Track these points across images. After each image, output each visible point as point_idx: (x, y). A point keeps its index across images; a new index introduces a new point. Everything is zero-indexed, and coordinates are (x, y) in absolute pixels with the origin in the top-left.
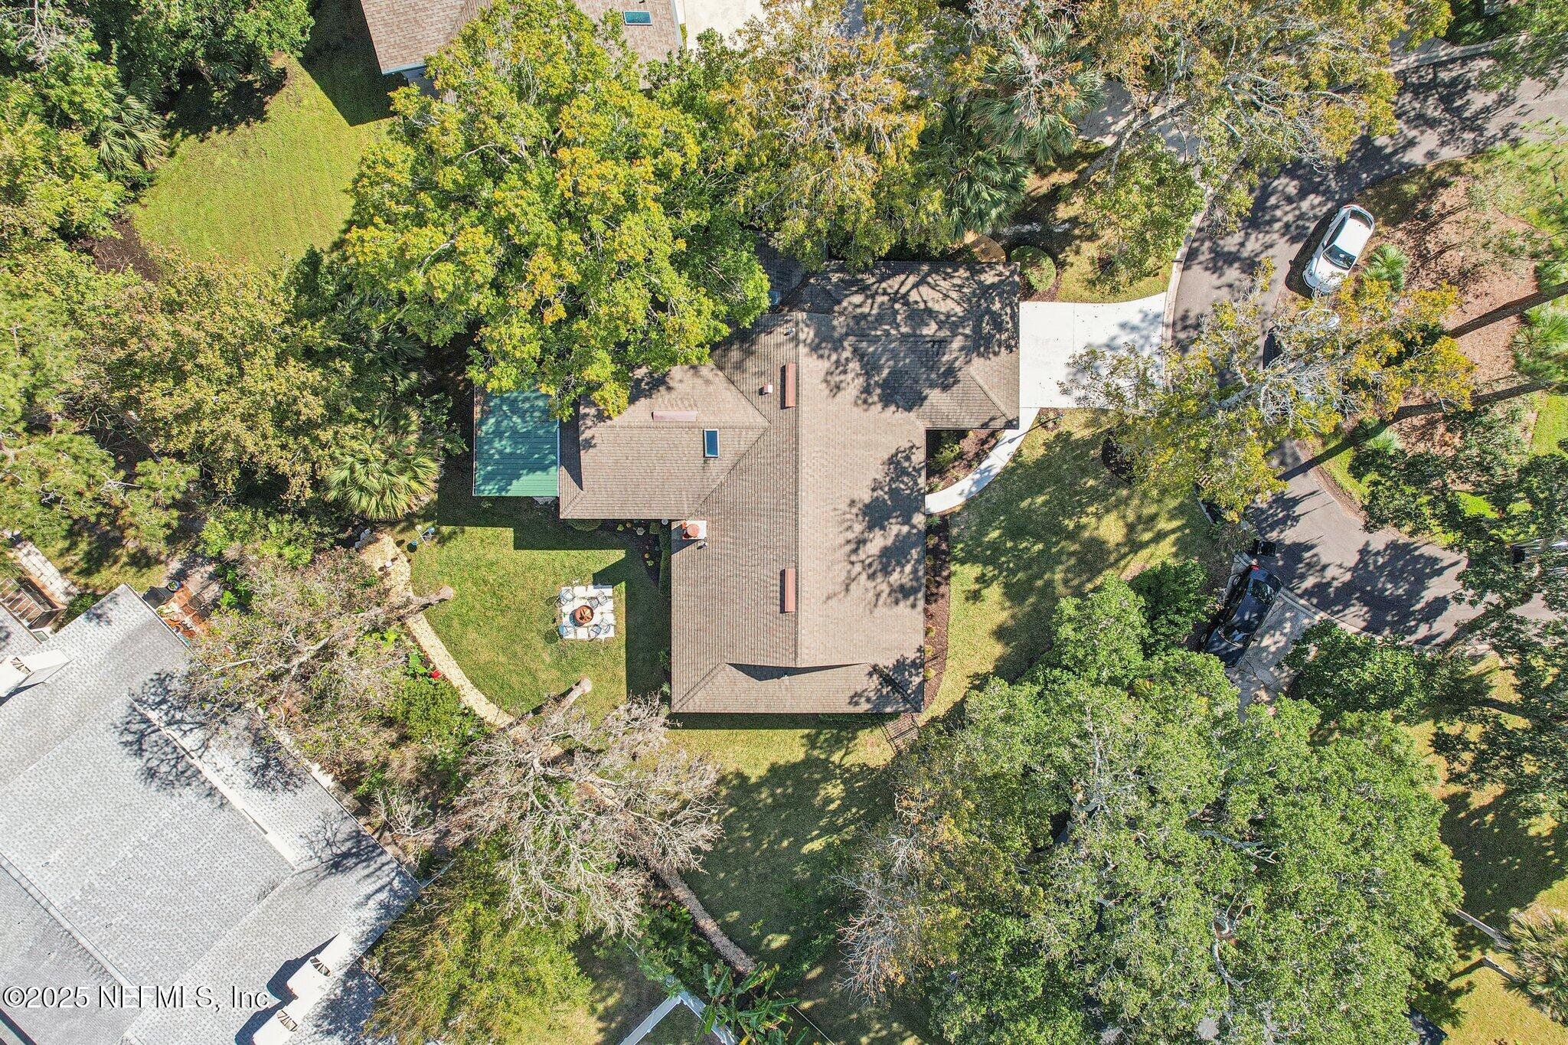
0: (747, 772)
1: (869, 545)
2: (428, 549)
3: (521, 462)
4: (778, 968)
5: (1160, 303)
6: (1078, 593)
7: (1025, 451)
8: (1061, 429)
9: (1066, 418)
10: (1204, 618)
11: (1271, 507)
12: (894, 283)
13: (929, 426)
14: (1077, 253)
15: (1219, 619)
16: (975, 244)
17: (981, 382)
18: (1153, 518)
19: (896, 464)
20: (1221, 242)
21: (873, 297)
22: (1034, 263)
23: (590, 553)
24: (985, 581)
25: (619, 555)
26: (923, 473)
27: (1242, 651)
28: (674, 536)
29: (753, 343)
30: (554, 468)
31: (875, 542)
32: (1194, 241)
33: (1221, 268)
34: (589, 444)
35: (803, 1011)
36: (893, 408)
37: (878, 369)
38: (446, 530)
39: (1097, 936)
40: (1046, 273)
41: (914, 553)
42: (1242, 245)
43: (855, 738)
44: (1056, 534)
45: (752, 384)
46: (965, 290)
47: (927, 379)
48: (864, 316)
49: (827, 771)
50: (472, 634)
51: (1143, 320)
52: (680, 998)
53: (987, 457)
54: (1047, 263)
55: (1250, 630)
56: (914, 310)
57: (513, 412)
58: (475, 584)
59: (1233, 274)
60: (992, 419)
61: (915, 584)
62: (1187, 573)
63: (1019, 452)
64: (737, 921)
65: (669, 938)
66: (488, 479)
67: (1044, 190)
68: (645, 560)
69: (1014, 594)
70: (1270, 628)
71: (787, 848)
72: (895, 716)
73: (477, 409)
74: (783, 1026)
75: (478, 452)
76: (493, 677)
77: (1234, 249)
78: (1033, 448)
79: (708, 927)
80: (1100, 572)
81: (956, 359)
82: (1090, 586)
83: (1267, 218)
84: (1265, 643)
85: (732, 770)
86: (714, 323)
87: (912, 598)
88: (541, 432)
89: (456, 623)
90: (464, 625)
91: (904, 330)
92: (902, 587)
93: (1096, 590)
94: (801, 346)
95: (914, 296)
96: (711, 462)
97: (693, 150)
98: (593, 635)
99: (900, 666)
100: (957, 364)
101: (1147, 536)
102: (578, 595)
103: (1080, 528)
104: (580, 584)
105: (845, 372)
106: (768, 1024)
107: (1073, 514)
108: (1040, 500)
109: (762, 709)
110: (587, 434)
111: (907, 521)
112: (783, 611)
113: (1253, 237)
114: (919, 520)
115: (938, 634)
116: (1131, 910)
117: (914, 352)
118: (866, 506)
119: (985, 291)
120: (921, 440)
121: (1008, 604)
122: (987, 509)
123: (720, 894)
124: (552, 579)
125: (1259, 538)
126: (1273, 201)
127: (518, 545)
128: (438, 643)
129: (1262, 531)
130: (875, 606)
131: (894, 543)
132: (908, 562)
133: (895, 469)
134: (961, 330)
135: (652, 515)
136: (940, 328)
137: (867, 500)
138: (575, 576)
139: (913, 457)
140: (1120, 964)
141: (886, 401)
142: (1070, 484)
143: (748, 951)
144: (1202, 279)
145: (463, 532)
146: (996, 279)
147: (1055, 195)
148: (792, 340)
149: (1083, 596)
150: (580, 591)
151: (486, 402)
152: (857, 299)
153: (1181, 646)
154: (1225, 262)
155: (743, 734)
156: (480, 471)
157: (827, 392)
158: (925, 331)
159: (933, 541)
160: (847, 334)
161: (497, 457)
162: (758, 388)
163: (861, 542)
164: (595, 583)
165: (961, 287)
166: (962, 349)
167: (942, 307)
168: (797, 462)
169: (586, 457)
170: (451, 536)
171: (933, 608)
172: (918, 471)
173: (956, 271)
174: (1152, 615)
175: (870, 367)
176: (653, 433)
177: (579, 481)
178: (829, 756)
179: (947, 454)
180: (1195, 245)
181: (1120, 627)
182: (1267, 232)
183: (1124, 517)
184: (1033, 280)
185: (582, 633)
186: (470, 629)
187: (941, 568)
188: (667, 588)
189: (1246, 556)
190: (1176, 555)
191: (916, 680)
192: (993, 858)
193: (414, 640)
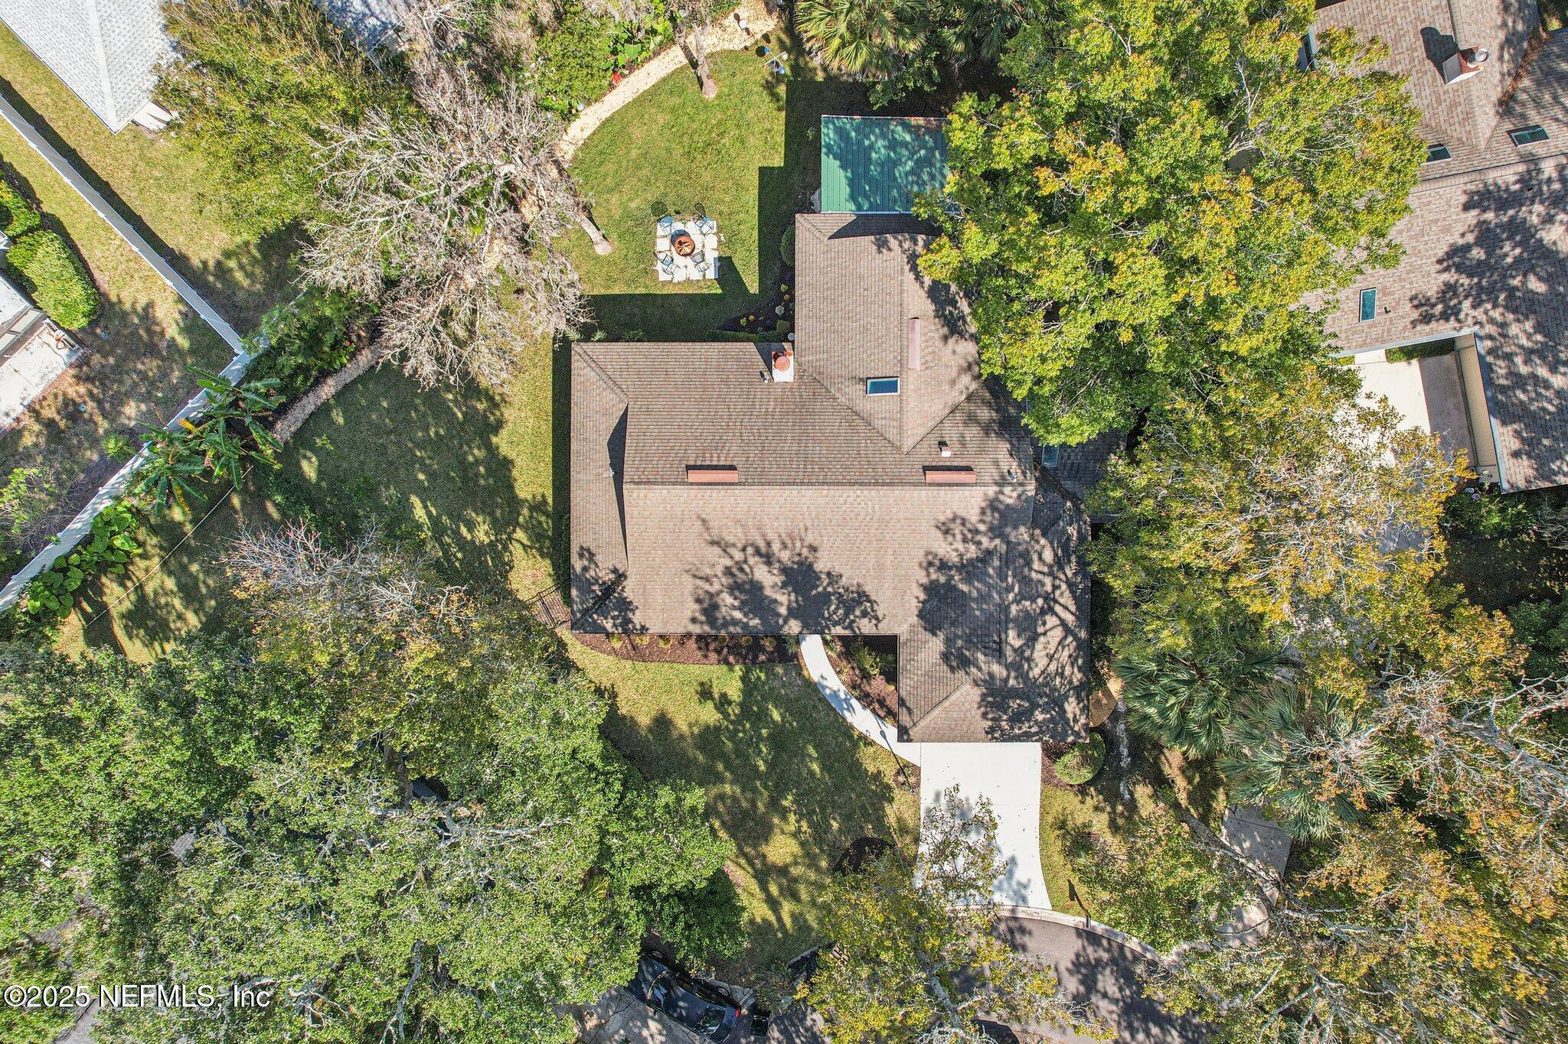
0: (504, 432)
1: (765, 568)
2: (762, 69)
3: (861, 170)
4: (277, 467)
5: (1039, 902)
6: (709, 812)
7: (871, 750)
8: (896, 791)
9: (909, 797)
10: (680, 955)
11: (807, 1030)
12: (1065, 598)
13: (902, 639)
14: (1096, 809)
15: (680, 973)
16: (1108, 694)
17: (953, 698)
18: (795, 896)
19: (858, 601)
20: (1108, 971)
21: (1051, 574)
22: (1086, 760)
23: (755, 253)
24: (722, 704)
25: (753, 286)
26: (847, 632)
27: (642, 998)
28: (774, 345)
29: (999, 435)
30: (854, 208)
31: (768, 576)
32: (1109, 940)
33: (1079, 972)
34: (882, 245)
35: (229, 497)
36: (922, 596)
37: (968, 580)
38: (782, 90)
39: (282, 832)
40: (1075, 773)
41: (755, 622)
42: (1105, 995)
43: (542, 556)
44: (776, 786)
45: (951, 433)
46: (1058, 680)
47: (957, 636)
48: (1028, 563)
49: (503, 525)
50: (661, 119)
51: (1019, 883)
52: (241, 353)
53: (864, 707)
54: (1086, 774)
55: (667, 1007)
56: (1036, 620)
57: (917, 162)
58: (720, 123)
59: (1073, 985)
60: (909, 710)
61: (721, 621)
62: (732, 937)
63: (870, 743)
64: (332, 423)
65: (312, 340)
66: (841, 132)
67: (1166, 770)
68: (747, 316)
69: (708, 737)
70: (669, 1030)
71: (416, 480)
72: (568, 600)
73: (921, 121)
74: (208, 473)
75: (872, 124)
76: (613, 142)
77: (1100, 986)
78: (874, 759)
79: (326, 389)
80: (732, 836)
81: (980, 669)
82: (717, 824)
83: (1136, 1024)
84: (651, 1023)
85: (506, 415)
86: (1029, 379)
87: (703, 618)
88: (895, 193)
89: (675, 101)
90: (673, 110)
91: (1014, 609)
92: (715, 607)
93: (713, 831)
94: (996, 488)
95: (1051, 621)
96: (861, 386)
97: (1243, 346)
98: (661, 256)
99: (625, 606)
100: (973, 670)
101: (774, 889)
102: (707, 240)
103: (784, 814)
104: (719, 241)
105: (965, 540)
106: (210, 454)
107: (799, 805)
108: (815, 767)
109: (574, 446)
110: (893, 242)
111: (793, 613)
112: (689, 468)
113: (1114, 1008)
114: (794, 627)
115: (662, 652)
116: (312, 873)
117: (988, 620)
118: (811, 566)
119: (1057, 702)
120: (885, 629)
121: (696, 730)
122: (805, 707)
123: (363, 402)
124: (726, 210)
125: (773, 1016)
126: (1155, 1030)
127: (763, 172)
128: (653, 80)
129: (779, 1020)
130: (695, 576)
131: (767, 597)
132: (746, 615)
133: (853, 600)
134: (1013, 674)
135: (800, 321)
136: (1015, 650)
137: (819, 566)
138: (729, 237)
139: (866, 620)
140: (246, 862)
141: (931, 589)
142: (833, 801)
143: (298, 435)
144: (1065, 951)
145: (779, 109)
146: (1070, 716)
147: (1161, 783)
148: (1003, 477)
149: (706, 816)
150: (712, 242)
151: (928, 131)
152: (1048, 555)
153: (648, 929)
154: (1085, 976)
155: (546, 428)
156: (850, 123)
157: (942, 518)
158: (1012, 633)
159: (768, 644)
160: (1008, 543)
161: (867, 143)
162: (947, 439)
163: (768, 559)
164: (720, 259)
165: (1062, 675)
166: (991, 675)
167: (1039, 654)
168: (861, 484)
169: (867, 242)
170: (775, 97)
171: (692, 644)
172: (850, 627)
173: (1080, 669)
174: (685, 897)
175: (971, 569)
176: (894, 319)
177: (840, 234)
178: (521, 527)
179: (868, 661)
180: (1105, 942)
181: (671, 860)
182: (1119, 1024)
183: (796, 863)
184: (1067, 759)
185: (663, 244)
186: (668, 117)
187: (737, 654)
188: (715, 338)
189: (751, 1002)
190: (752, 922)
191: (608, 625)
192: (391, 706)
193: (656, 54)
